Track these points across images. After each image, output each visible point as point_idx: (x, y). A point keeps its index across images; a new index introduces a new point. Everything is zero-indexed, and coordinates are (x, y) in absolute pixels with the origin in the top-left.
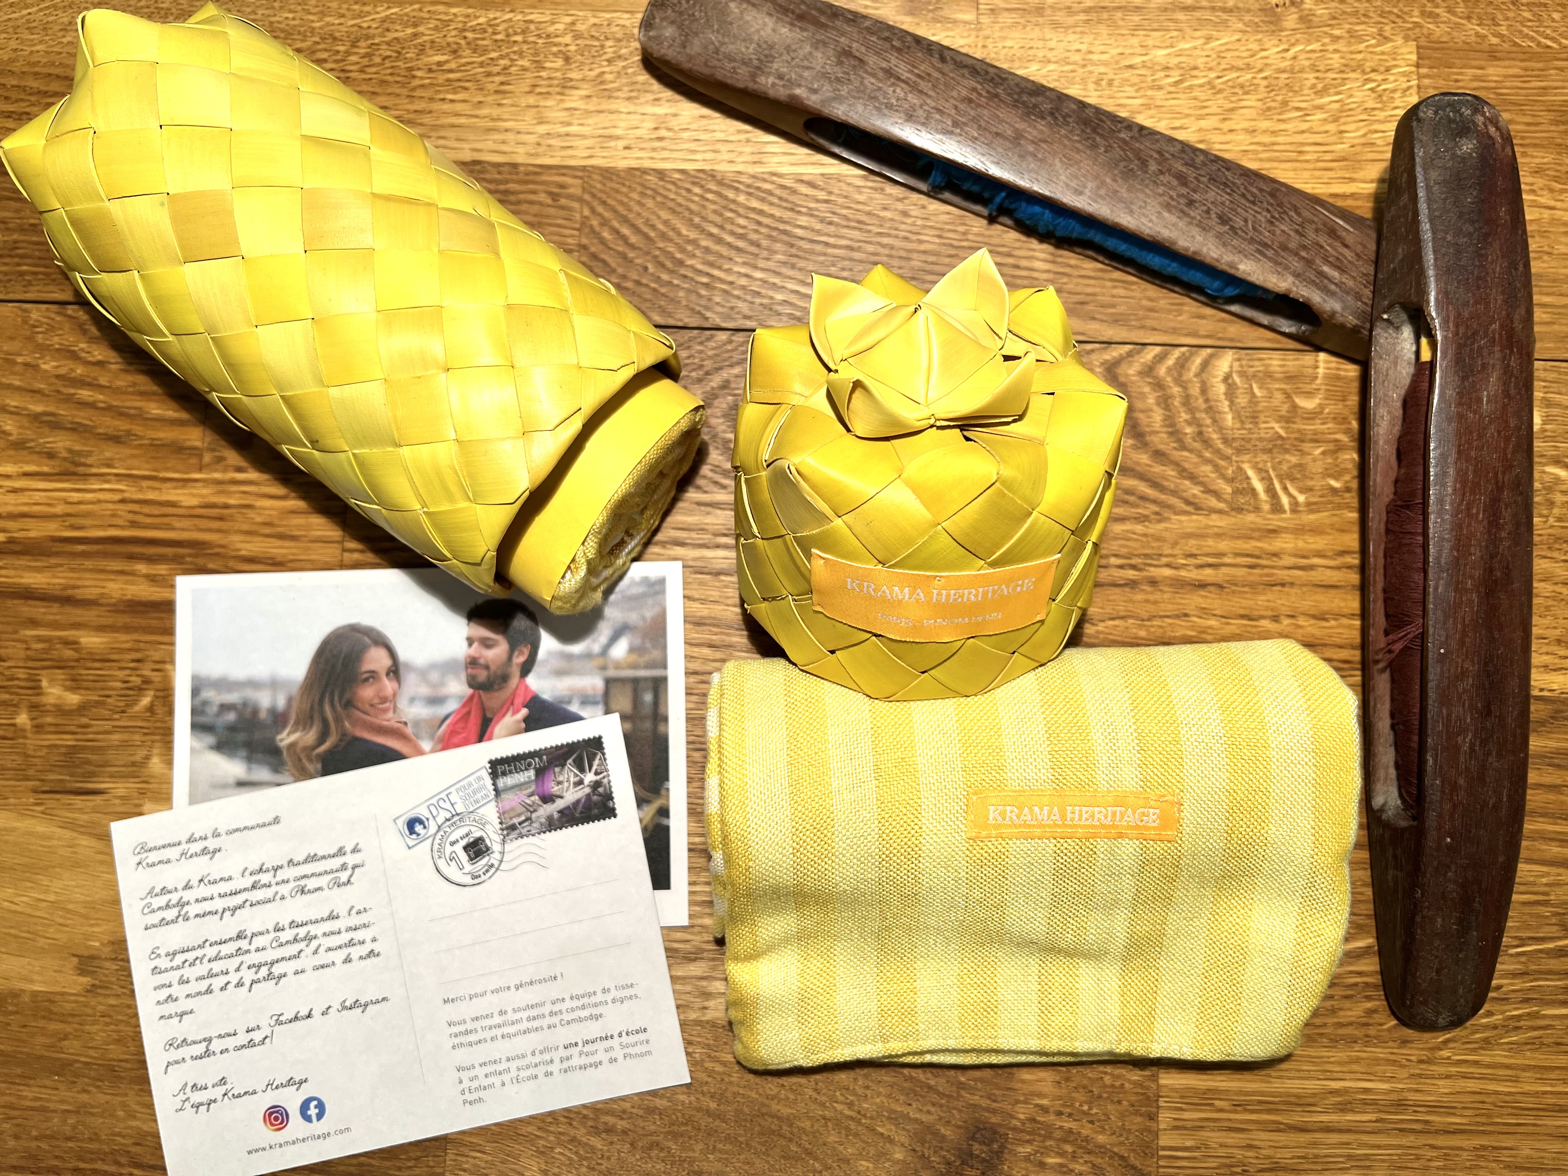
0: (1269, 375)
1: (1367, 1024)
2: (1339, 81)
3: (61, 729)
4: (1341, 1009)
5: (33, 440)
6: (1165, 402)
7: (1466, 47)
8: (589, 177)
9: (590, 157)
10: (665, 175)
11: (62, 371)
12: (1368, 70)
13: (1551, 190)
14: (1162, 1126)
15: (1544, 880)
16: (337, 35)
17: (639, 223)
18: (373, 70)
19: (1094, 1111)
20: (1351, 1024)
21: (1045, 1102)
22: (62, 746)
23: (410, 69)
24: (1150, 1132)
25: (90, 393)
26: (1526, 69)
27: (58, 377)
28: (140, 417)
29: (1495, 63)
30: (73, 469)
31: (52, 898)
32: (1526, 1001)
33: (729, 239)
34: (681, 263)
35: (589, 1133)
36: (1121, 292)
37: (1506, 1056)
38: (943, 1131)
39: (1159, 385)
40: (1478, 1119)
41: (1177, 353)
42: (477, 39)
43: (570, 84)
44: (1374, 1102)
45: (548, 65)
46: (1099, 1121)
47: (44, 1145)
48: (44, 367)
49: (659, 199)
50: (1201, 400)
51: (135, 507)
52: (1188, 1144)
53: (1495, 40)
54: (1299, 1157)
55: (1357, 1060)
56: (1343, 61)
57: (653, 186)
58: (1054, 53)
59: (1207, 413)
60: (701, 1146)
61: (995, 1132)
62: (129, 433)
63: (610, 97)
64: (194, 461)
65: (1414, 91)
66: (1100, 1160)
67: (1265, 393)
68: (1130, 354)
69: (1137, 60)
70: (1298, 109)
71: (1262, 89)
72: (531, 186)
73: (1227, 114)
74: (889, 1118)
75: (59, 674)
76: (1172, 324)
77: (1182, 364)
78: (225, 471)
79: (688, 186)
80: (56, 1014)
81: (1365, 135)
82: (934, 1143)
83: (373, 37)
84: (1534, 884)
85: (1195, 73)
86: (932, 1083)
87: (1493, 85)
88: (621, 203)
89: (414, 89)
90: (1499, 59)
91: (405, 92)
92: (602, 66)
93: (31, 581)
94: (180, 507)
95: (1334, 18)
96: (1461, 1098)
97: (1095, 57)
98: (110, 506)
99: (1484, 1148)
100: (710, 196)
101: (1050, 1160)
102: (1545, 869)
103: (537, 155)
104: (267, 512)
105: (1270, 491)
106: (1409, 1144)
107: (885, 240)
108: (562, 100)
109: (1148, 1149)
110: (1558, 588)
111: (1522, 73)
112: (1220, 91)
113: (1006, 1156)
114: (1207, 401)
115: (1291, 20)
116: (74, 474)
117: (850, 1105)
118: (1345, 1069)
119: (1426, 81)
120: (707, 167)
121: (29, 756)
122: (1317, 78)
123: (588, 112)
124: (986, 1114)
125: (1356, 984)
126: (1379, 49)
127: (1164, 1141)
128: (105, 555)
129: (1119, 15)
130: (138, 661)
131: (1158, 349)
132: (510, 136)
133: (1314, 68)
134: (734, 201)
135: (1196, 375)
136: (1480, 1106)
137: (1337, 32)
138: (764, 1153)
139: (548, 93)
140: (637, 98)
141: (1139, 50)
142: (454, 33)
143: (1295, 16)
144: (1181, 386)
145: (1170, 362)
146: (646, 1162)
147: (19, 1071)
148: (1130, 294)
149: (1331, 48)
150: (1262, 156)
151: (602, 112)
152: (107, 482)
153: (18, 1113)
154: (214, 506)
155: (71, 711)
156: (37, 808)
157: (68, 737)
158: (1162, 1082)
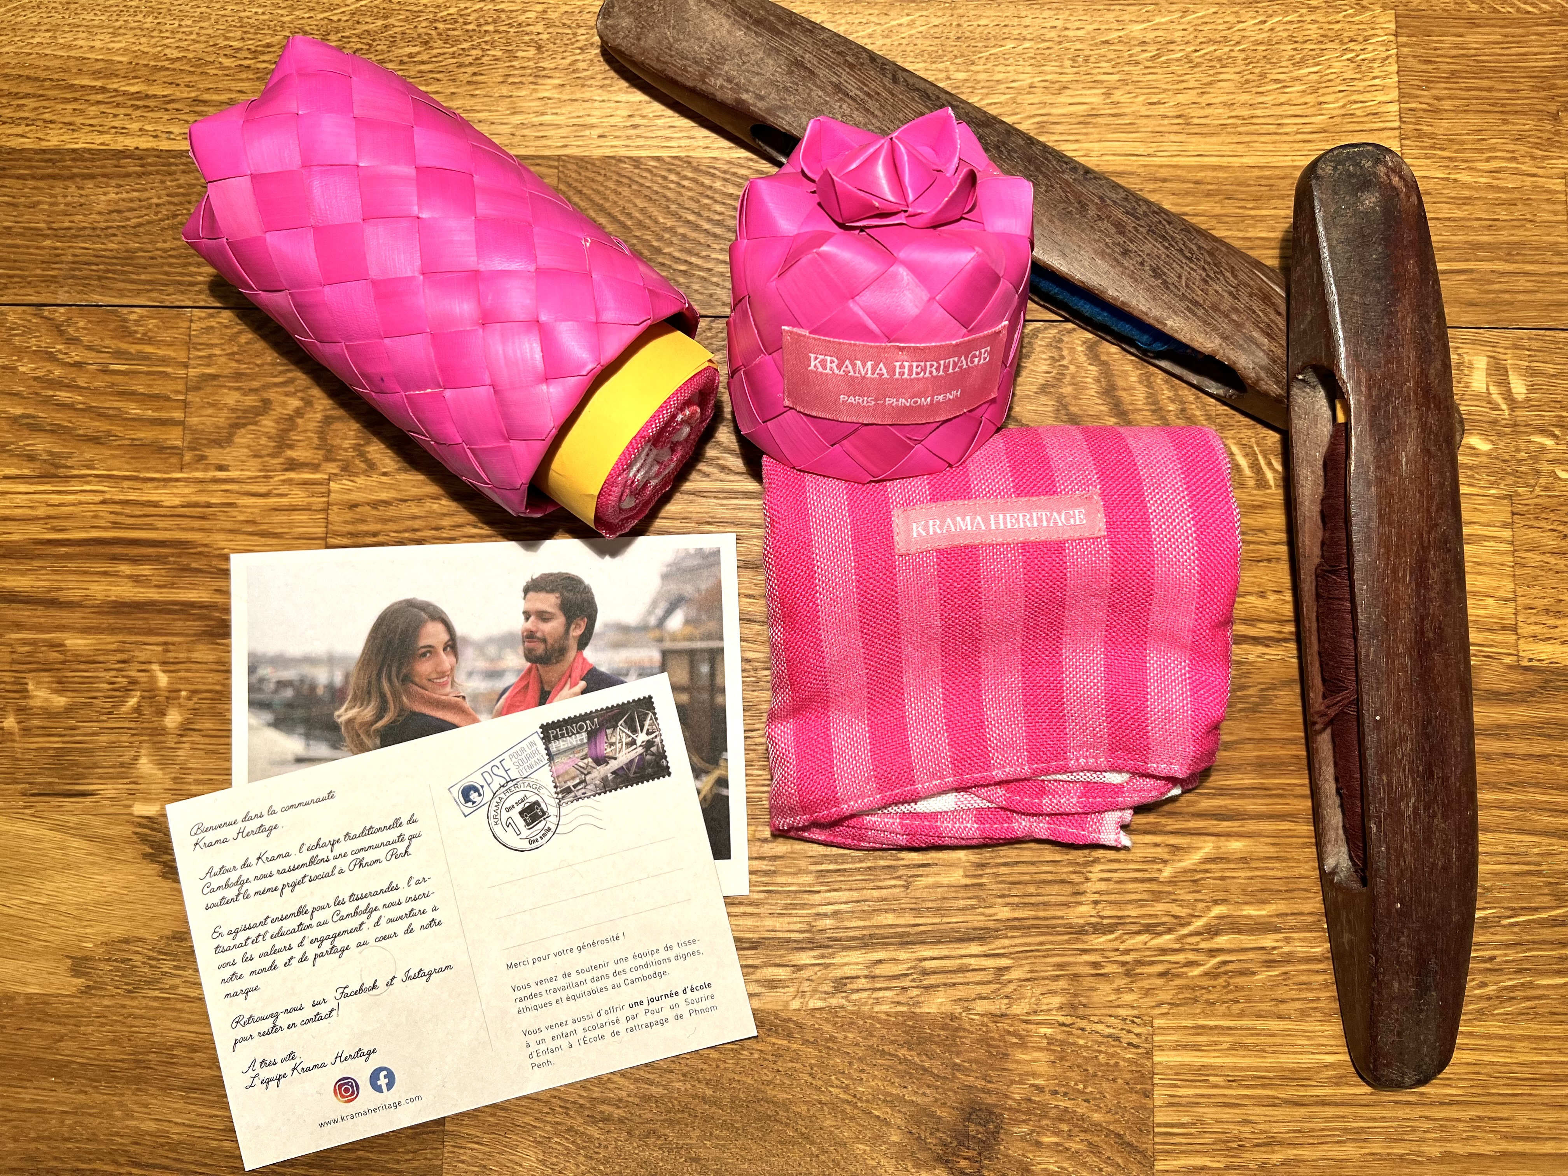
2: (1318, 52)
3: (49, 731)
5: (12, 443)
7: (1445, 14)
8: (563, 166)
9: (566, 146)
10: (641, 163)
11: (40, 373)
12: (1347, 40)
13: (1534, 158)
14: (1158, 1103)
15: (1536, 850)
16: (307, 28)
17: (616, 212)
19: (1090, 1089)
21: (1039, 1082)
22: (49, 748)
23: (382, 62)
24: (1146, 1109)
25: (69, 395)
26: (1506, 36)
27: (35, 379)
28: (118, 417)
29: (1474, 30)
30: (53, 471)
31: (44, 900)
32: (1519, 971)
33: (706, 226)
34: (658, 251)
35: (586, 1123)
37: (1500, 1027)
38: (939, 1113)
40: (1474, 1091)
42: (449, 29)
43: (543, 73)
45: (520, 54)
46: (1094, 1099)
47: (43, 1147)
48: (22, 369)
49: (635, 187)
51: (117, 508)
52: (1184, 1120)
53: (1474, 6)
56: (1321, 31)
57: (630, 175)
58: (1030, 30)
60: (698, 1132)
61: (991, 1113)
62: (109, 434)
63: (583, 86)
64: (174, 460)
65: (1392, 60)
66: (1096, 1139)
69: (1114, 35)
70: (1276, 81)
71: (1240, 62)
73: (1204, 89)
74: (884, 1101)
75: (46, 677)
78: (206, 470)
79: (663, 173)
80: (50, 1016)
81: (1344, 106)
82: (931, 1125)
83: (344, 30)
84: (1526, 854)
85: (1171, 47)
86: (927, 1065)
87: (1473, 52)
88: (598, 192)
90: (1479, 26)
93: (15, 584)
94: (162, 507)
97: (1070, 33)
98: (93, 508)
99: (1480, 1118)
100: (686, 183)
101: (1047, 1140)
102: (1535, 839)
104: (249, 510)
105: (1255, 466)
106: (1405, 1116)
108: (535, 90)
109: (1144, 1126)
110: (1548, 558)
111: (1501, 39)
112: (1198, 65)
113: (1002, 1136)
116: (55, 476)
117: (846, 1089)
119: (1405, 50)
120: (683, 154)
121: (17, 759)
122: (1295, 49)
123: (560, 100)
124: (982, 1095)
126: (1357, 18)
127: (1159, 1118)
128: (89, 556)
130: (124, 662)
133: (1292, 39)
134: (711, 188)
136: (1475, 1077)
138: (761, 1139)
139: (521, 83)
140: (611, 86)
141: (1115, 26)
142: (424, 24)
146: (644, 1150)
147: (16, 1073)
149: (1308, 18)
150: (1239, 129)
151: (576, 100)
152: (88, 483)
153: (15, 1115)
154: (196, 505)
155: (59, 713)
156: (27, 811)
157: (56, 739)
158: (1156, 1059)
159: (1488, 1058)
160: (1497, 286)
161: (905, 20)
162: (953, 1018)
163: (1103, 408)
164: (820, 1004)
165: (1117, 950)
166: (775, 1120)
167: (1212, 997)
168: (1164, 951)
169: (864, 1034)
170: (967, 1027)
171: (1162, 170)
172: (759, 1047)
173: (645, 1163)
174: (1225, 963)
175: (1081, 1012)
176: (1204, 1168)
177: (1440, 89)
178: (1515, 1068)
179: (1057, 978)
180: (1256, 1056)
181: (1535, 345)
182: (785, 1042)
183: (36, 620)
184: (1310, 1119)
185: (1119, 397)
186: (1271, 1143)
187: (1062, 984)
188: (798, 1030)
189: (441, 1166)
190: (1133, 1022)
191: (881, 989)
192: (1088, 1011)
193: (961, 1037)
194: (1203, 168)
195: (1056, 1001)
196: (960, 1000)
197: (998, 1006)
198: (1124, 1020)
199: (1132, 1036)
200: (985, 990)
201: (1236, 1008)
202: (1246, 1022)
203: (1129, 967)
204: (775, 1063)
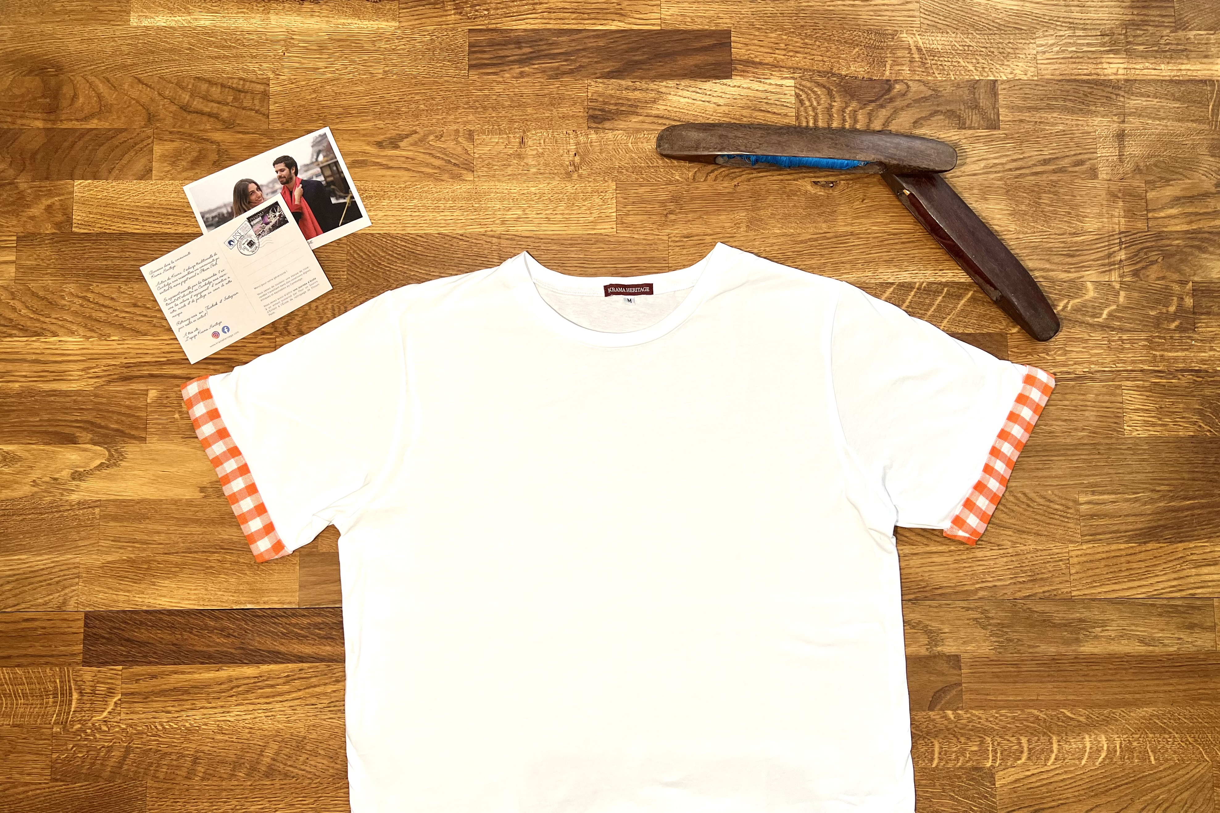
2: (591, 196)
7: (632, 182)
10: (374, 235)
12: (600, 192)
13: (658, 229)
17: (366, 251)
26: (653, 189)
33: (395, 255)
34: (380, 264)
49: (372, 243)
53: (642, 180)
56: (592, 189)
57: (370, 239)
58: (499, 190)
65: (614, 198)
69: (525, 192)
70: (577, 206)
71: (566, 200)
73: (555, 208)
79: (381, 239)
80: (193, 505)
81: (599, 213)
85: (544, 195)
87: (640, 195)
88: (360, 245)
90: (644, 186)
95: (589, 175)
97: (512, 191)
100: (388, 242)
107: (446, 254)
112: (553, 201)
115: (575, 176)
119: (619, 195)
122: (584, 195)
126: (603, 185)
129: (519, 176)
133: (583, 192)
134: (396, 243)
137: (590, 180)
141: (526, 188)
147: (183, 523)
149: (587, 185)
150: (565, 222)
161: (459, 187)
177: (629, 208)
194: (554, 235)
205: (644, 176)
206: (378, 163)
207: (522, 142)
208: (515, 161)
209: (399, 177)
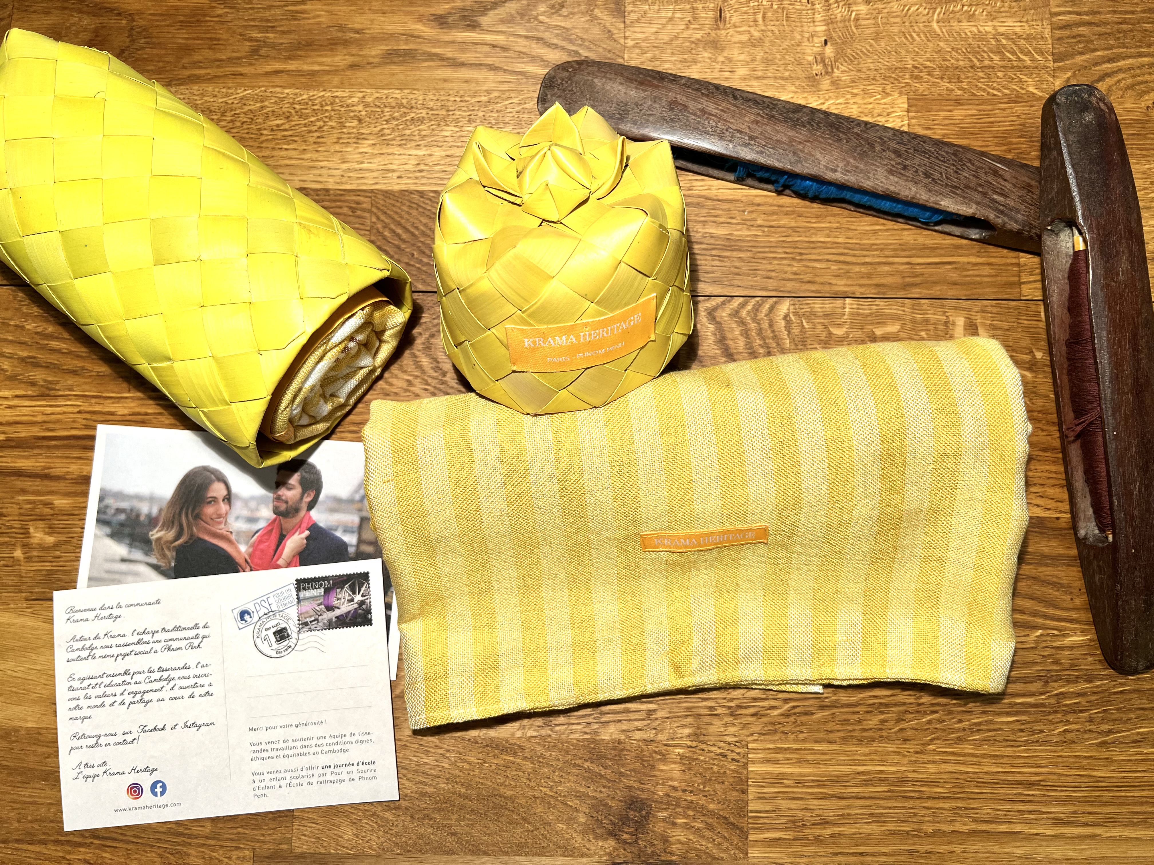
0: (813, 314)
1: (881, 729)
3: (42, 559)
4: (864, 720)
5: (21, 374)
6: (746, 333)
7: (940, 98)
8: (375, 196)
9: (376, 184)
10: (424, 195)
11: (39, 330)
12: (876, 115)
14: (751, 797)
16: (212, 108)
17: (408, 226)
18: (235, 130)
19: (707, 789)
20: (871, 729)
21: (675, 784)
22: (43, 570)
23: (259, 130)
24: (743, 801)
25: (58, 343)
26: (980, 111)
27: (36, 333)
29: (959, 107)
30: (47, 392)
32: (984, 713)
35: (384, 810)
36: (717, 263)
37: (971, 749)
38: (610, 803)
39: (742, 322)
40: (955, 790)
41: (753, 301)
42: (302, 109)
43: (362, 137)
44: (886, 779)
45: (348, 124)
46: (710, 795)
47: (36, 826)
48: (27, 327)
49: (421, 210)
50: (769, 331)
51: (88, 416)
52: (767, 808)
53: (959, 92)
54: (838, 816)
55: (875, 753)
57: (417, 202)
59: (773, 339)
60: (456, 816)
61: (644, 804)
62: (83, 368)
63: (388, 145)
66: (711, 820)
67: (811, 326)
68: (723, 303)
72: (338, 203)
74: (575, 796)
75: (41, 524)
76: (751, 283)
77: (757, 309)
82: (605, 811)
83: (235, 109)
86: (603, 773)
87: (958, 121)
88: (396, 213)
89: (262, 142)
90: (962, 105)
91: (256, 144)
92: (382, 125)
93: (22, 465)
95: (854, 82)
96: (944, 776)
98: (72, 416)
99: (959, 808)
101: (680, 821)
103: (342, 183)
106: (910, 806)
108: (357, 148)
109: (742, 811)
111: (976, 112)
113: (651, 819)
114: (773, 332)
115: (826, 83)
116: (48, 395)
117: (551, 788)
118: (867, 758)
119: (914, 121)
121: (22, 577)
123: (373, 154)
124: (638, 792)
125: (874, 704)
126: (883, 101)
127: (751, 807)
128: (69, 447)
131: (742, 299)
132: (324, 171)
135: (766, 316)
136: (955, 781)
137: (855, 91)
138: (496, 821)
139: (348, 143)
140: (405, 145)
142: (287, 106)
143: (829, 81)
144: (757, 323)
145: (749, 307)
146: (421, 828)
147: (19, 779)
148: (723, 264)
149: (851, 101)
151: (383, 154)
152: (69, 400)
153: (19, 806)
154: (138, 414)
155: (49, 547)
156: (29, 610)
157: (47, 564)
158: (750, 769)
159: (963, 768)
160: (971, 273)
162: (620, 742)
163: (717, 351)
164: (535, 734)
165: (725, 699)
166: (506, 808)
167: (786, 729)
168: (755, 700)
169: (563, 753)
170: (629, 748)
171: (757, 199)
172: (495, 761)
173: (421, 836)
174: (794, 707)
175: (702, 738)
176: (779, 839)
178: (981, 776)
179: (686, 717)
180: (814, 767)
181: (995, 310)
182: (512, 758)
183: (35, 488)
184: (848, 807)
185: (727, 345)
186: (824, 823)
187: (689, 720)
188: (520, 750)
189: (291, 838)
190: (735, 745)
191: (574, 724)
192: (707, 738)
193: (625, 755)
195: (686, 731)
196: (624, 731)
197: (650, 734)
198: (730, 744)
199: (734, 754)
200: (640, 724)
201: (802, 736)
202: (807, 746)
203: (732, 710)
204: (505, 771)
205: (964, 85)
206: (437, 55)
207: (720, 17)
208: (706, 55)
209: (477, 82)
